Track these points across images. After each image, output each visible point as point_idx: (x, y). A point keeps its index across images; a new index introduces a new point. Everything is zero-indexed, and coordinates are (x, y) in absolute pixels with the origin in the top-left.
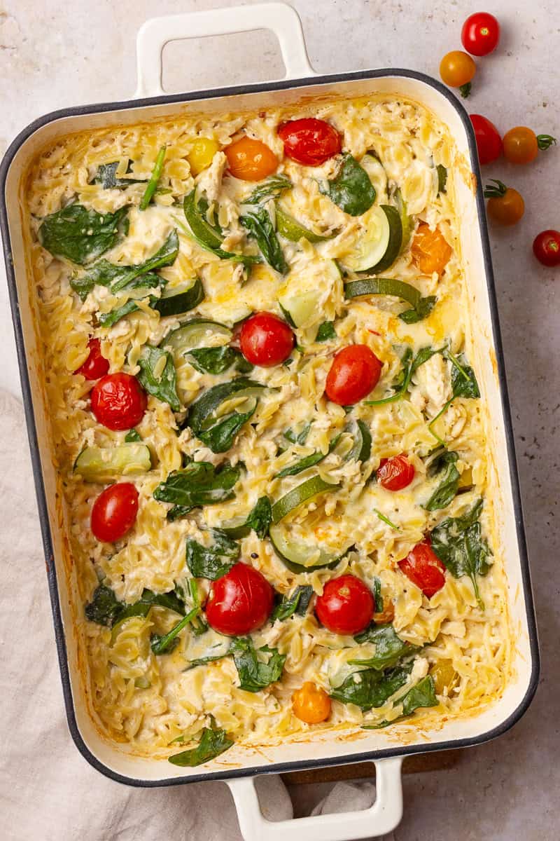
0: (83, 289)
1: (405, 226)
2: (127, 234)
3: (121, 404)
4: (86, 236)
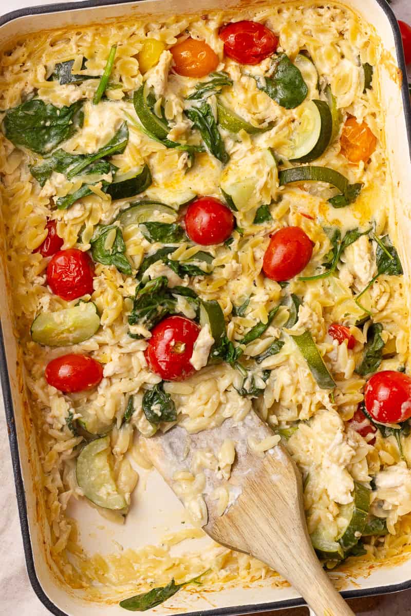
0: (41, 176)
1: (335, 118)
2: (81, 126)
3: (73, 275)
4: (44, 127)
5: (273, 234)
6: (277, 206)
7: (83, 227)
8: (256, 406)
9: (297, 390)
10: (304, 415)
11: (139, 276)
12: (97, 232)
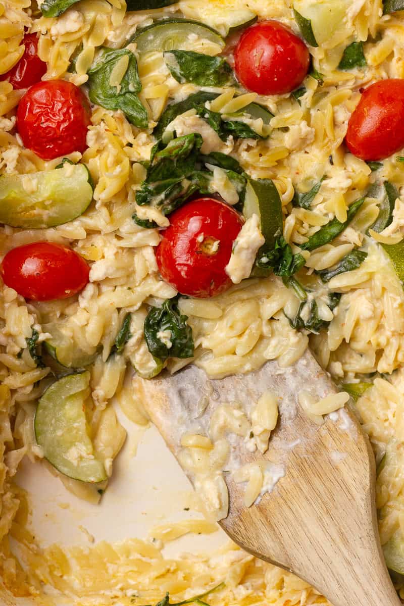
3: (57, 119)
5: (365, 87)
6: (374, 46)
7: (79, 49)
8: (313, 347)
9: (379, 328)
10: (384, 366)
11: (157, 131)
12: (100, 59)
